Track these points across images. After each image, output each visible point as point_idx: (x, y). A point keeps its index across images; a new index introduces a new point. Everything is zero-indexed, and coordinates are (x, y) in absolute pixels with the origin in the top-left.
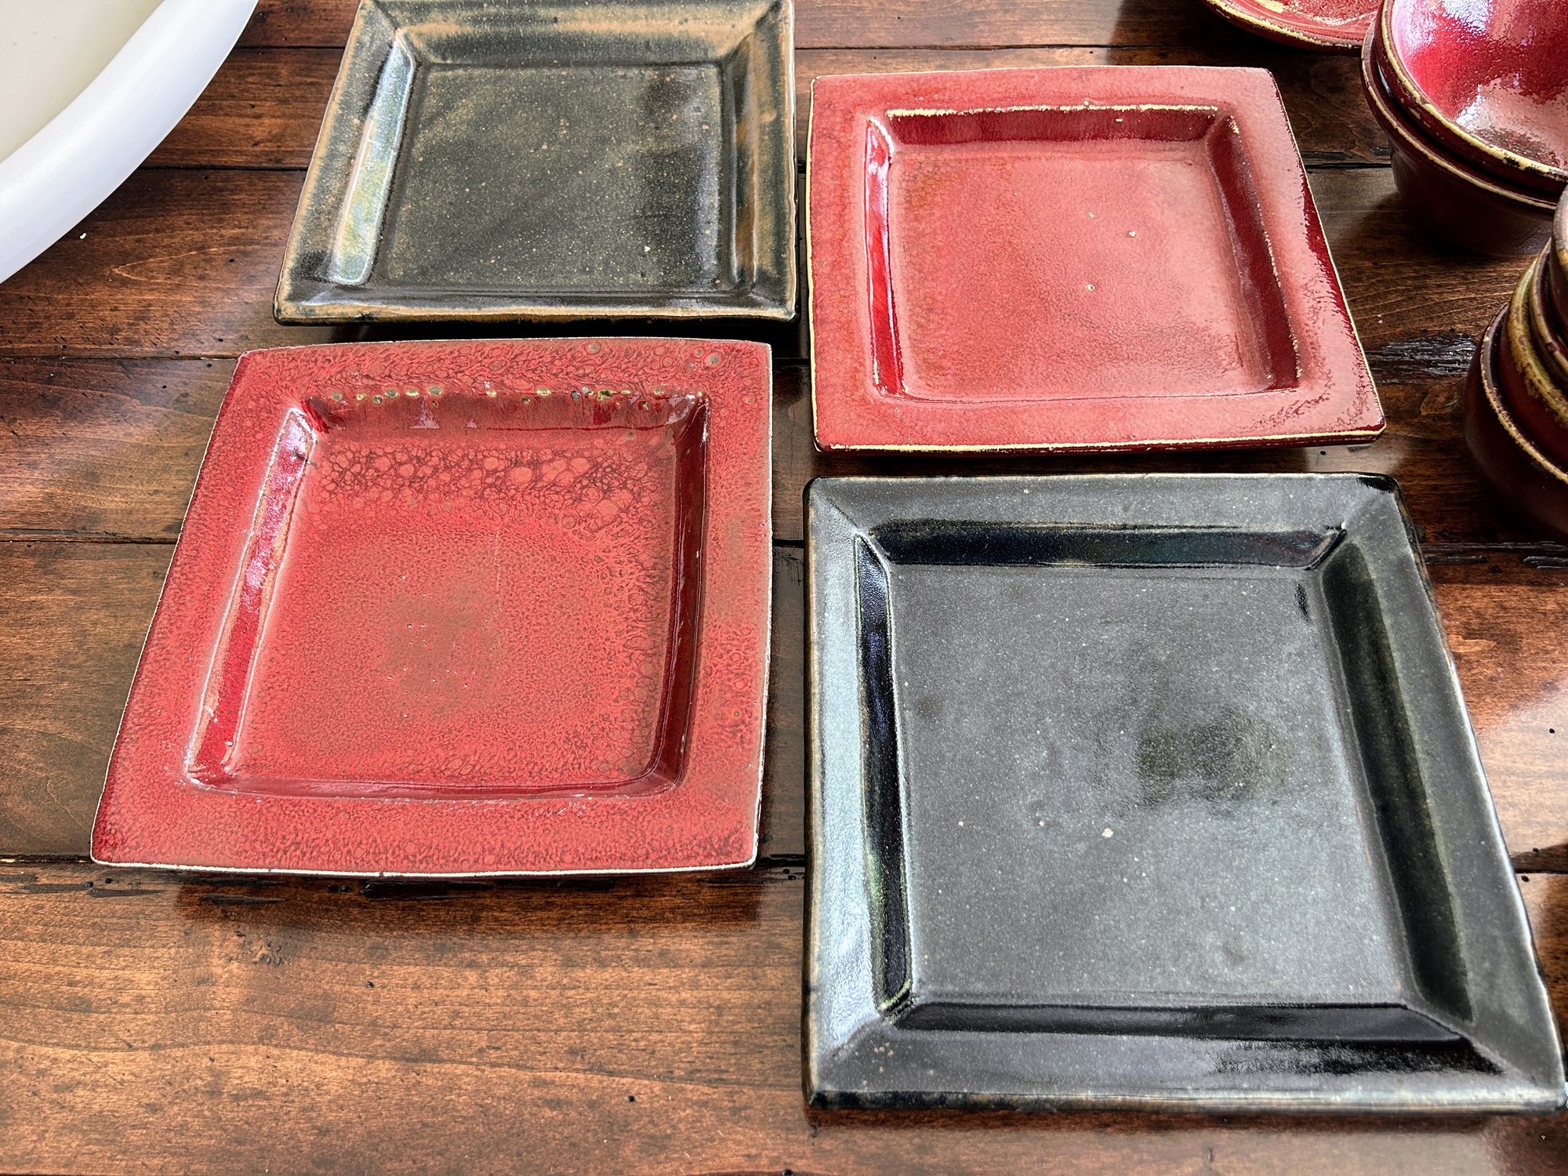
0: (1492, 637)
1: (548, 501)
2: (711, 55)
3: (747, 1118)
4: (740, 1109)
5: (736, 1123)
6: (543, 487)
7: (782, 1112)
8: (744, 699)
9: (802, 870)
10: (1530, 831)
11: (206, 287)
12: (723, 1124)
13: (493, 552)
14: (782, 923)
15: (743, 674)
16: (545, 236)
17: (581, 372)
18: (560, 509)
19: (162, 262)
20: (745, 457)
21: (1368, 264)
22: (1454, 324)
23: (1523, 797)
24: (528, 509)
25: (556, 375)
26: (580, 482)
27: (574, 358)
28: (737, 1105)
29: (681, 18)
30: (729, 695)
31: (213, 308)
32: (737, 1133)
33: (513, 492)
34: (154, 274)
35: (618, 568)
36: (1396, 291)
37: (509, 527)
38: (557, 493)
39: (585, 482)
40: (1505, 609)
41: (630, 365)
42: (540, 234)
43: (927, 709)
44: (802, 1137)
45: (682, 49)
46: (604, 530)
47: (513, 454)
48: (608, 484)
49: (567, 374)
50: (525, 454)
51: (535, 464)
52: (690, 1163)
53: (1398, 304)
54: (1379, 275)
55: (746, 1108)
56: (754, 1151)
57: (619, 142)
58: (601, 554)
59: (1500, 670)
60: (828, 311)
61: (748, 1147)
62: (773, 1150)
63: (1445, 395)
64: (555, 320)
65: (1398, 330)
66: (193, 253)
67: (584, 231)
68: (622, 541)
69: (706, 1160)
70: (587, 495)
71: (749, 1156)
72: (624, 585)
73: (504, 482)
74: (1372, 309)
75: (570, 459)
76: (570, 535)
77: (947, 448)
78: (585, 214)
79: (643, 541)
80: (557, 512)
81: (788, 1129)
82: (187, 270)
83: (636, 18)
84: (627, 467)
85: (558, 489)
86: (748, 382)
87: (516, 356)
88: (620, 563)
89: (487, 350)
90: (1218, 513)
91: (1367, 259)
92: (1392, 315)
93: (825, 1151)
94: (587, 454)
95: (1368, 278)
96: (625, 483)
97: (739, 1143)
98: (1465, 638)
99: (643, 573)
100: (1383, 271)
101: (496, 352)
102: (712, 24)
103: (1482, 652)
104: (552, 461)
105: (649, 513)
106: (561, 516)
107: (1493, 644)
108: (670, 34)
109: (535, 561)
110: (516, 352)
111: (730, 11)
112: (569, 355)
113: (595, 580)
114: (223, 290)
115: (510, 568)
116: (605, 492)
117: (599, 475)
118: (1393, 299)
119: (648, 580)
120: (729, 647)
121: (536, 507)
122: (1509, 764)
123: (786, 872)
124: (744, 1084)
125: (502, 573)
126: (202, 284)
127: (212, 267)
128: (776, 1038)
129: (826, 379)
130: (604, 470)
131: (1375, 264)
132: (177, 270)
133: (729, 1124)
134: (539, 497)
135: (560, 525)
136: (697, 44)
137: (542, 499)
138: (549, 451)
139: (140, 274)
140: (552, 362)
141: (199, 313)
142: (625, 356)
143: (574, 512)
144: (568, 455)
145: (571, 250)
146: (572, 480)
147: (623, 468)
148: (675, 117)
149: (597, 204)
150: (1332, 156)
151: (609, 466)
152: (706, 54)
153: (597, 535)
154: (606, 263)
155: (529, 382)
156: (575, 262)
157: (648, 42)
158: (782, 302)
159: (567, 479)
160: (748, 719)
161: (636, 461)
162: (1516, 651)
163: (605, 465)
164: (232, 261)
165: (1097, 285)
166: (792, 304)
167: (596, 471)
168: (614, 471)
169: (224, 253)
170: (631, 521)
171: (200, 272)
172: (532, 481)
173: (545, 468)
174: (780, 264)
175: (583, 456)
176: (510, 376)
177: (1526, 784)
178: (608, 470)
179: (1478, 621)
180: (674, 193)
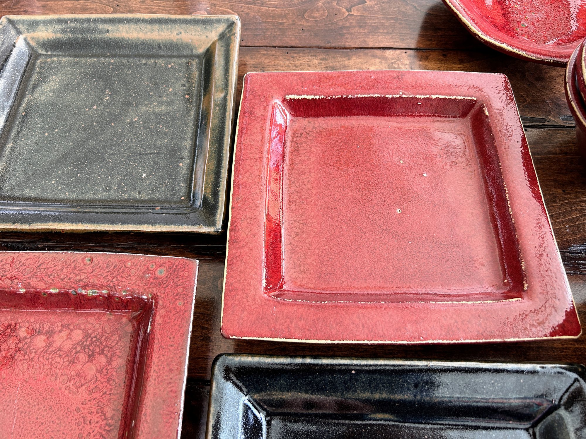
1: (53, 362)
2: (195, 52)
6: (52, 352)
13: (14, 401)
16: (86, 166)
17: (78, 278)
18: (60, 369)
21: (560, 191)
24: (40, 368)
25: (62, 280)
26: (76, 348)
27: (75, 267)
29: (178, 32)
33: (33, 354)
35: (89, 418)
36: (576, 210)
37: (27, 382)
38: (60, 356)
39: (78, 349)
41: (109, 273)
42: (83, 164)
45: (178, 49)
46: (85, 387)
47: (38, 325)
48: (93, 351)
49: (70, 279)
50: (45, 325)
51: (50, 334)
53: (578, 219)
54: (566, 199)
57: (137, 105)
58: (80, 406)
64: (75, 232)
65: (578, 236)
67: (109, 162)
68: (95, 395)
70: (78, 359)
72: (91, 431)
73: (29, 347)
74: (563, 222)
75: (72, 330)
76: (63, 389)
78: (111, 152)
79: (108, 397)
80: (58, 371)
83: (153, 31)
84: (106, 338)
85: (61, 354)
86: (180, 290)
88: (91, 413)
91: (559, 188)
92: (574, 226)
94: (83, 327)
95: (560, 200)
96: (103, 350)
99: (104, 422)
100: (568, 196)
101: (29, 261)
102: (195, 35)
104: (60, 331)
105: (114, 374)
106: (60, 374)
108: (172, 40)
109: (38, 410)
110: (41, 261)
111: (205, 28)
112: (73, 265)
113: (73, 427)
115: (23, 415)
116: (89, 356)
117: (88, 343)
118: (575, 215)
119: (107, 428)
121: (45, 367)
125: (17, 418)
130: (92, 339)
131: (564, 191)
134: (48, 359)
135: (58, 381)
136: (187, 46)
137: (50, 360)
138: (60, 324)
140: (61, 270)
143: (68, 372)
144: (71, 327)
146: (71, 346)
147: (103, 339)
148: (171, 90)
149: (119, 145)
150: (537, 120)
151: (96, 337)
152: (192, 51)
153: (80, 390)
154: (119, 184)
155: (45, 284)
157: (159, 45)
158: (213, 223)
159: (68, 345)
161: (112, 333)
163: (93, 335)
165: (403, 209)
167: (86, 341)
168: (97, 340)
170: (103, 380)
172: (46, 346)
173: (56, 337)
175: (80, 328)
176: (35, 279)
178: (94, 339)
180: (164, 138)
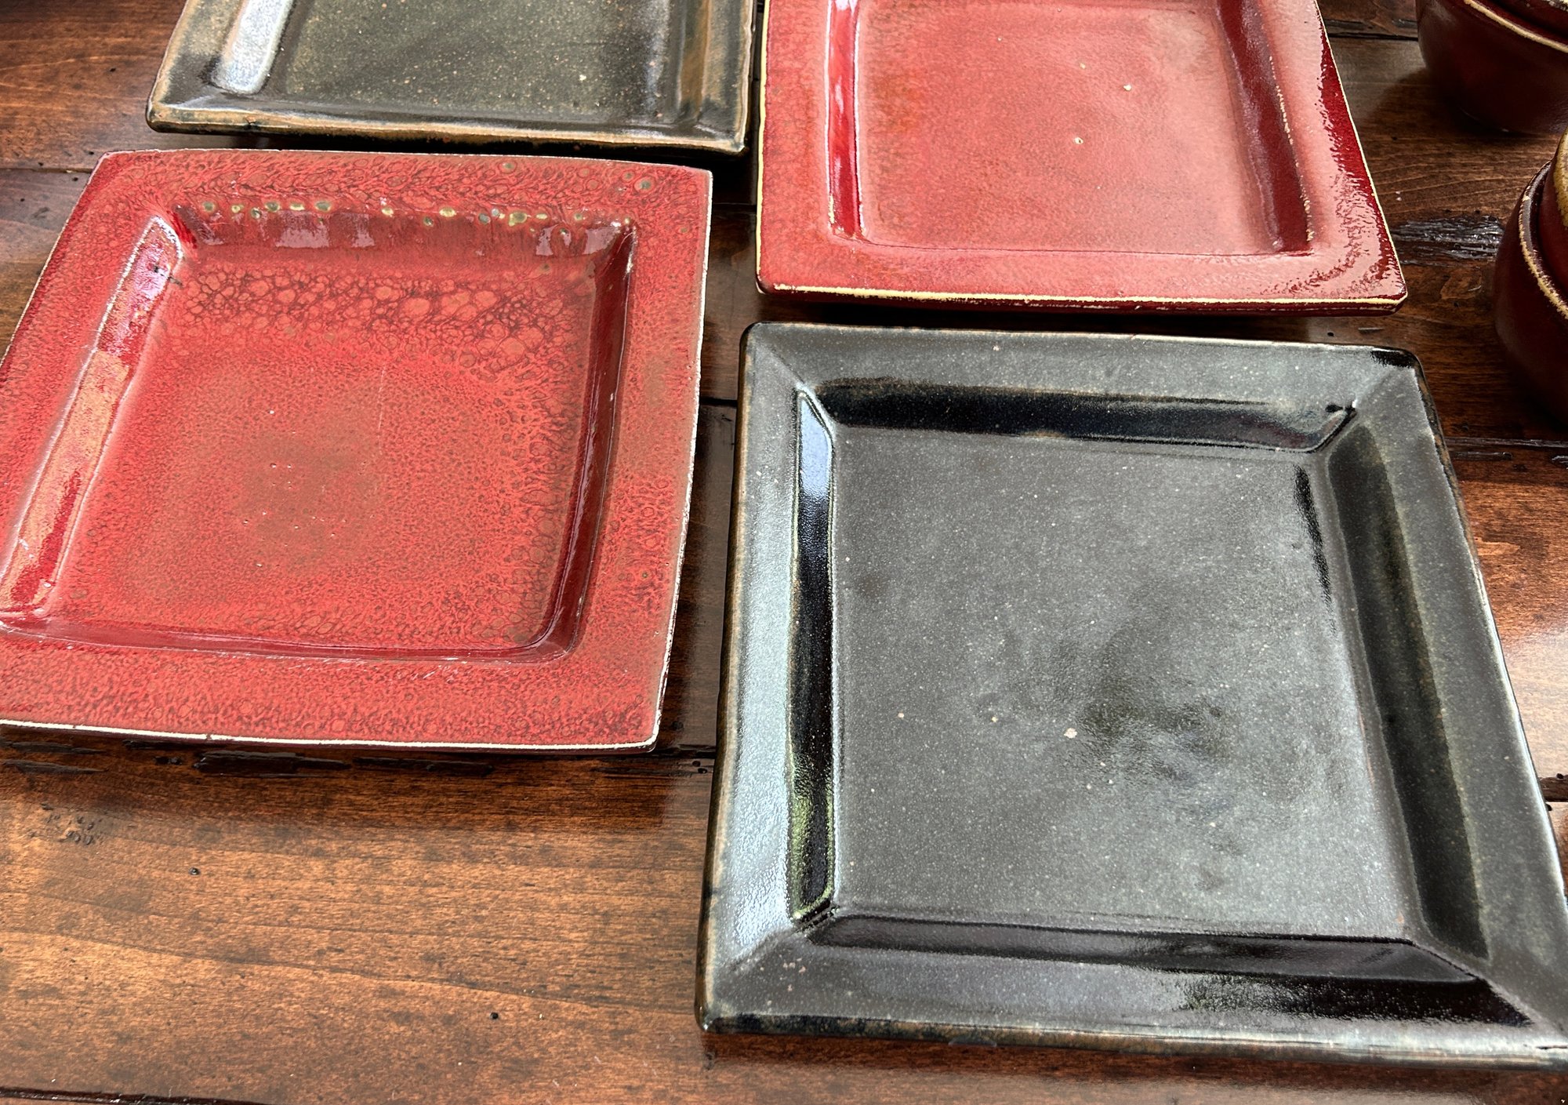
0: (1515, 540)
1: (445, 336)
3: (630, 1044)
4: (623, 1033)
5: (617, 1049)
6: (440, 321)
7: (672, 1038)
8: (655, 559)
9: (712, 762)
10: (1554, 755)
11: (80, 97)
12: (602, 1049)
13: (377, 389)
14: (687, 822)
15: (656, 531)
16: (468, 59)
17: (491, 192)
18: (458, 345)
19: (36, 68)
20: (674, 291)
21: (1387, 138)
22: (1480, 205)
23: (1547, 717)
24: (421, 343)
25: (463, 194)
26: (484, 317)
27: (485, 176)
28: (620, 1027)
30: (637, 553)
31: (87, 119)
32: (617, 1060)
33: (406, 324)
34: (25, 81)
35: (520, 413)
36: (1417, 168)
37: (397, 362)
38: (456, 328)
39: (490, 318)
40: (1530, 511)
41: (549, 186)
42: (463, 55)
43: (868, 587)
44: (693, 1069)
46: (508, 370)
47: (409, 284)
48: (517, 322)
49: (476, 193)
50: (423, 284)
51: (434, 296)
52: (559, 1093)
53: (1419, 182)
54: (1398, 150)
55: (630, 1032)
56: (636, 1083)
58: (502, 397)
59: (1523, 576)
60: (780, 142)
61: (630, 1077)
62: (659, 1082)
63: (1469, 279)
64: (469, 141)
65: (1418, 209)
66: (71, 60)
67: (513, 55)
68: (527, 383)
69: (578, 1090)
70: (490, 332)
71: (630, 1088)
72: (526, 432)
73: (396, 314)
74: (1391, 185)
75: (474, 292)
76: (468, 374)
77: (908, 294)
78: (516, 39)
79: (552, 386)
80: (455, 348)
81: (679, 1058)
82: (62, 78)
84: (539, 304)
85: (457, 324)
86: (683, 210)
87: (419, 172)
88: (523, 407)
89: (386, 164)
90: (1214, 383)
91: (1385, 133)
92: (1412, 193)
93: (721, 1085)
94: (494, 287)
95: (1387, 152)
96: (535, 321)
97: (620, 1072)
98: (1485, 540)
99: (549, 420)
100: (1403, 146)
101: (397, 167)
103: (1504, 556)
104: (453, 293)
105: (560, 354)
106: (459, 353)
107: (1517, 548)
109: (424, 401)
110: (420, 167)
112: (479, 173)
113: (492, 426)
114: (100, 101)
115: (395, 408)
116: (511, 329)
117: (506, 311)
118: (1413, 176)
119: (554, 428)
120: (641, 500)
121: (431, 342)
122: (1532, 679)
123: (697, 764)
124: (629, 1004)
125: (386, 412)
126: (77, 94)
127: (91, 77)
128: (671, 952)
129: (774, 213)
130: (513, 306)
131: (1395, 139)
132: (50, 78)
133: (608, 1050)
134: (435, 332)
135: (457, 362)
137: (439, 333)
138: (451, 283)
139: (8, 80)
140: (460, 180)
141: (69, 124)
142: (544, 177)
143: (475, 350)
144: (473, 287)
145: (497, 75)
146: (475, 315)
147: (534, 304)
149: (530, 28)
150: (1350, 25)
151: (519, 301)
153: (499, 376)
154: (535, 90)
155: (432, 201)
156: (500, 87)
158: (729, 133)
159: (470, 313)
160: (657, 582)
161: (550, 298)
162: (1542, 557)
163: (514, 299)
164: (113, 70)
165: (1086, 138)
166: (741, 136)
167: (504, 306)
168: (523, 306)
169: (105, 62)
170: (539, 363)
171: (76, 80)
172: (428, 314)
173: (445, 300)
174: (729, 93)
175: (489, 289)
176: (410, 193)
177: (1551, 702)
178: (517, 305)
179: (1499, 522)
180: (618, 21)
